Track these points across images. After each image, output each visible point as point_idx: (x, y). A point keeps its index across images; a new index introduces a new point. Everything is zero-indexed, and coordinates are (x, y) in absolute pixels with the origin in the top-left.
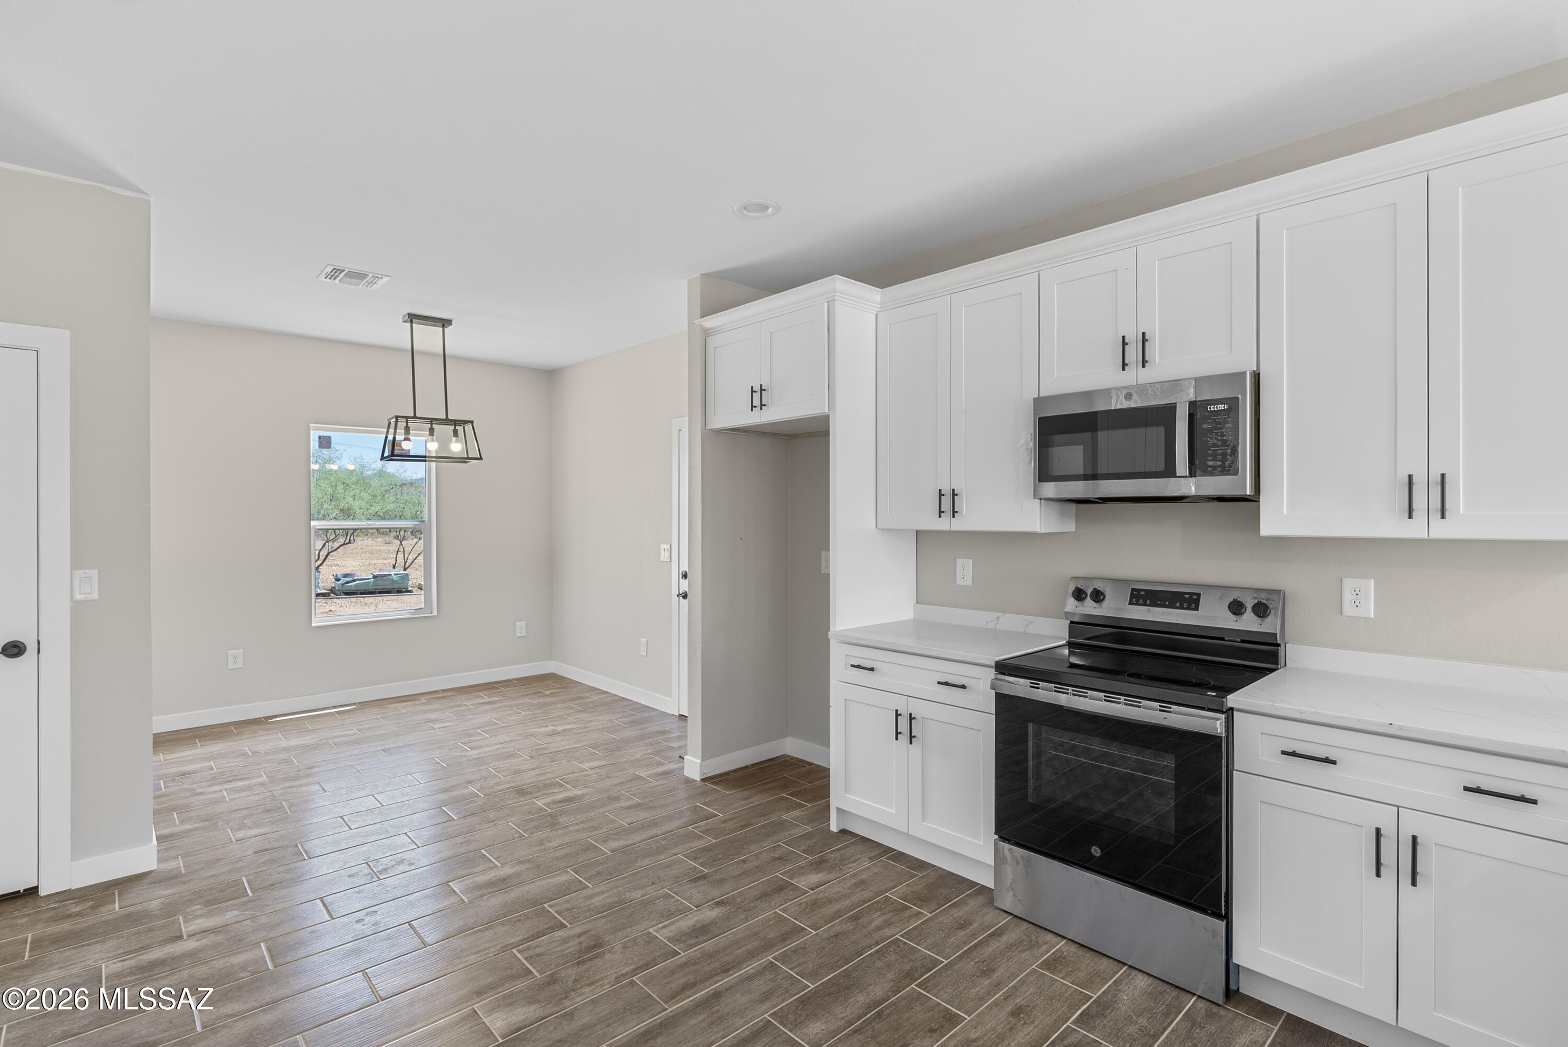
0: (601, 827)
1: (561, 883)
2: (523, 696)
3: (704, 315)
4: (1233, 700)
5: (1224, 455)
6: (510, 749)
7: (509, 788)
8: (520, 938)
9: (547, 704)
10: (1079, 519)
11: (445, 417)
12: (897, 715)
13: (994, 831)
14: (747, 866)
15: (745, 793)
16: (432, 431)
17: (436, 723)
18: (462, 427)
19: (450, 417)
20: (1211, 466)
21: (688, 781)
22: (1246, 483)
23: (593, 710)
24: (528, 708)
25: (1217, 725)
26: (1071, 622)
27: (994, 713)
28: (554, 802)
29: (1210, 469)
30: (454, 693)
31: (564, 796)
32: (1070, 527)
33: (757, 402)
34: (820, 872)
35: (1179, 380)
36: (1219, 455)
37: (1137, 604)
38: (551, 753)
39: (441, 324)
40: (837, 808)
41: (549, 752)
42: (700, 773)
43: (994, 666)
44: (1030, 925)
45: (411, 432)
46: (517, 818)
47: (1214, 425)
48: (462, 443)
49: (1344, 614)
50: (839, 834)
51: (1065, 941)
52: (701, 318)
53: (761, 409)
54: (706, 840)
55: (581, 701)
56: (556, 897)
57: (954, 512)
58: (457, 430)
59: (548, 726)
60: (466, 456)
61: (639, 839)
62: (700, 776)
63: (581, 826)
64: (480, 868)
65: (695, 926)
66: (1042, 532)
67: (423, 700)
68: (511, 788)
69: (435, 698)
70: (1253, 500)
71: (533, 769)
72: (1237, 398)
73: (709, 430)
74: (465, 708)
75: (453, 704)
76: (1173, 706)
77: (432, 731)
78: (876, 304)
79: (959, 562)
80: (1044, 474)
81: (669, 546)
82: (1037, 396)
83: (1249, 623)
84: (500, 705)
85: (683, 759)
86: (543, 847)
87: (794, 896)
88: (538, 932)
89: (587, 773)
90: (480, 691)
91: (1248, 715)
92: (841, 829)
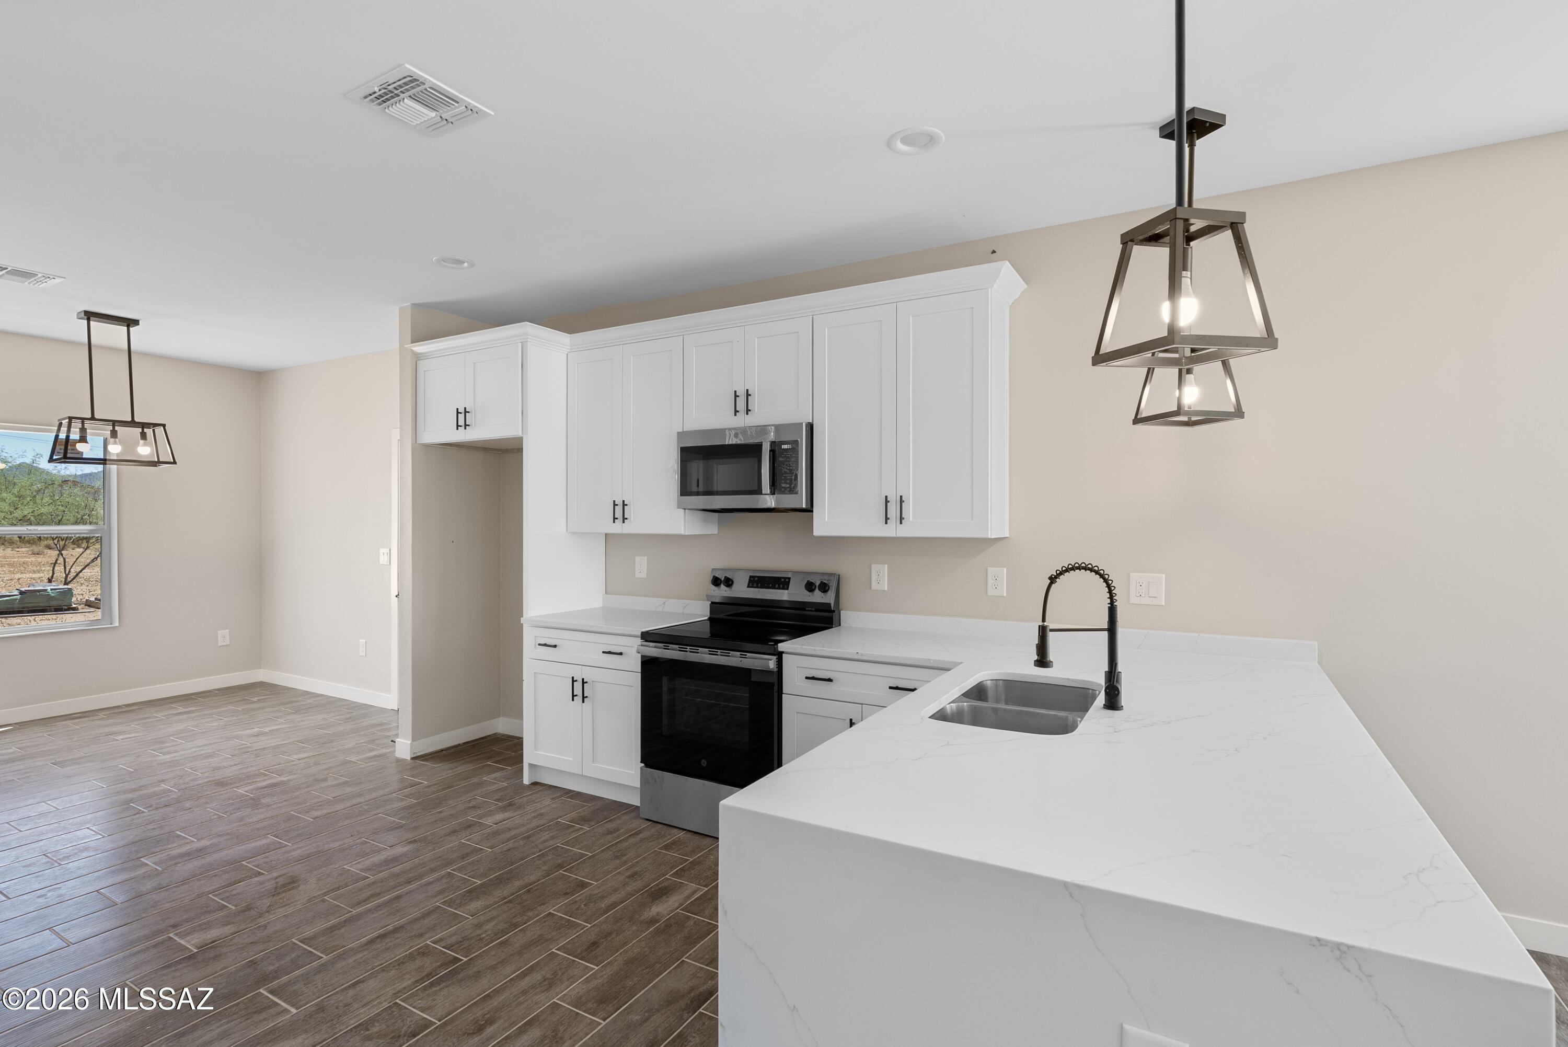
0: (305, 802)
1: (260, 846)
2: (226, 704)
3: (414, 341)
4: (782, 647)
5: (791, 480)
6: (209, 751)
7: (207, 782)
8: (218, 886)
9: (253, 710)
10: (720, 524)
11: (130, 419)
12: (573, 681)
13: (640, 760)
14: (442, 815)
15: (452, 765)
16: (114, 434)
17: (119, 735)
18: (151, 430)
19: (137, 420)
20: (783, 487)
21: (399, 761)
22: (802, 500)
23: (306, 711)
24: (231, 714)
25: (772, 664)
26: (712, 603)
27: (640, 671)
28: (257, 789)
29: (783, 489)
30: (142, 707)
31: (268, 783)
32: (713, 529)
33: (461, 422)
34: (506, 812)
35: (766, 426)
36: (788, 480)
37: (753, 587)
38: (256, 750)
39: (126, 324)
40: (529, 764)
41: (253, 750)
42: (411, 752)
43: (640, 636)
44: (663, 826)
45: (88, 433)
46: (216, 804)
47: (785, 459)
48: (151, 445)
49: (872, 589)
50: (531, 786)
51: (685, 832)
52: (412, 343)
53: (465, 428)
54: (408, 802)
55: (294, 704)
56: (254, 856)
57: (624, 519)
58: (145, 433)
59: (254, 728)
60: (156, 460)
61: (342, 807)
62: (411, 754)
63: (284, 803)
64: (175, 845)
65: (387, 858)
66: (686, 534)
67: (101, 715)
68: (210, 781)
69: (117, 713)
70: (809, 510)
71: (235, 765)
72: (798, 441)
73: (420, 444)
74: (155, 719)
75: (141, 716)
76: (747, 654)
77: (114, 742)
78: (566, 345)
79: (638, 559)
80: (685, 491)
81: (388, 550)
82: (681, 431)
83: (817, 597)
84: (197, 714)
85: (395, 742)
86: (242, 823)
87: (479, 830)
88: (235, 881)
89: (295, 763)
90: (172, 703)
91: (791, 655)
92: (532, 782)
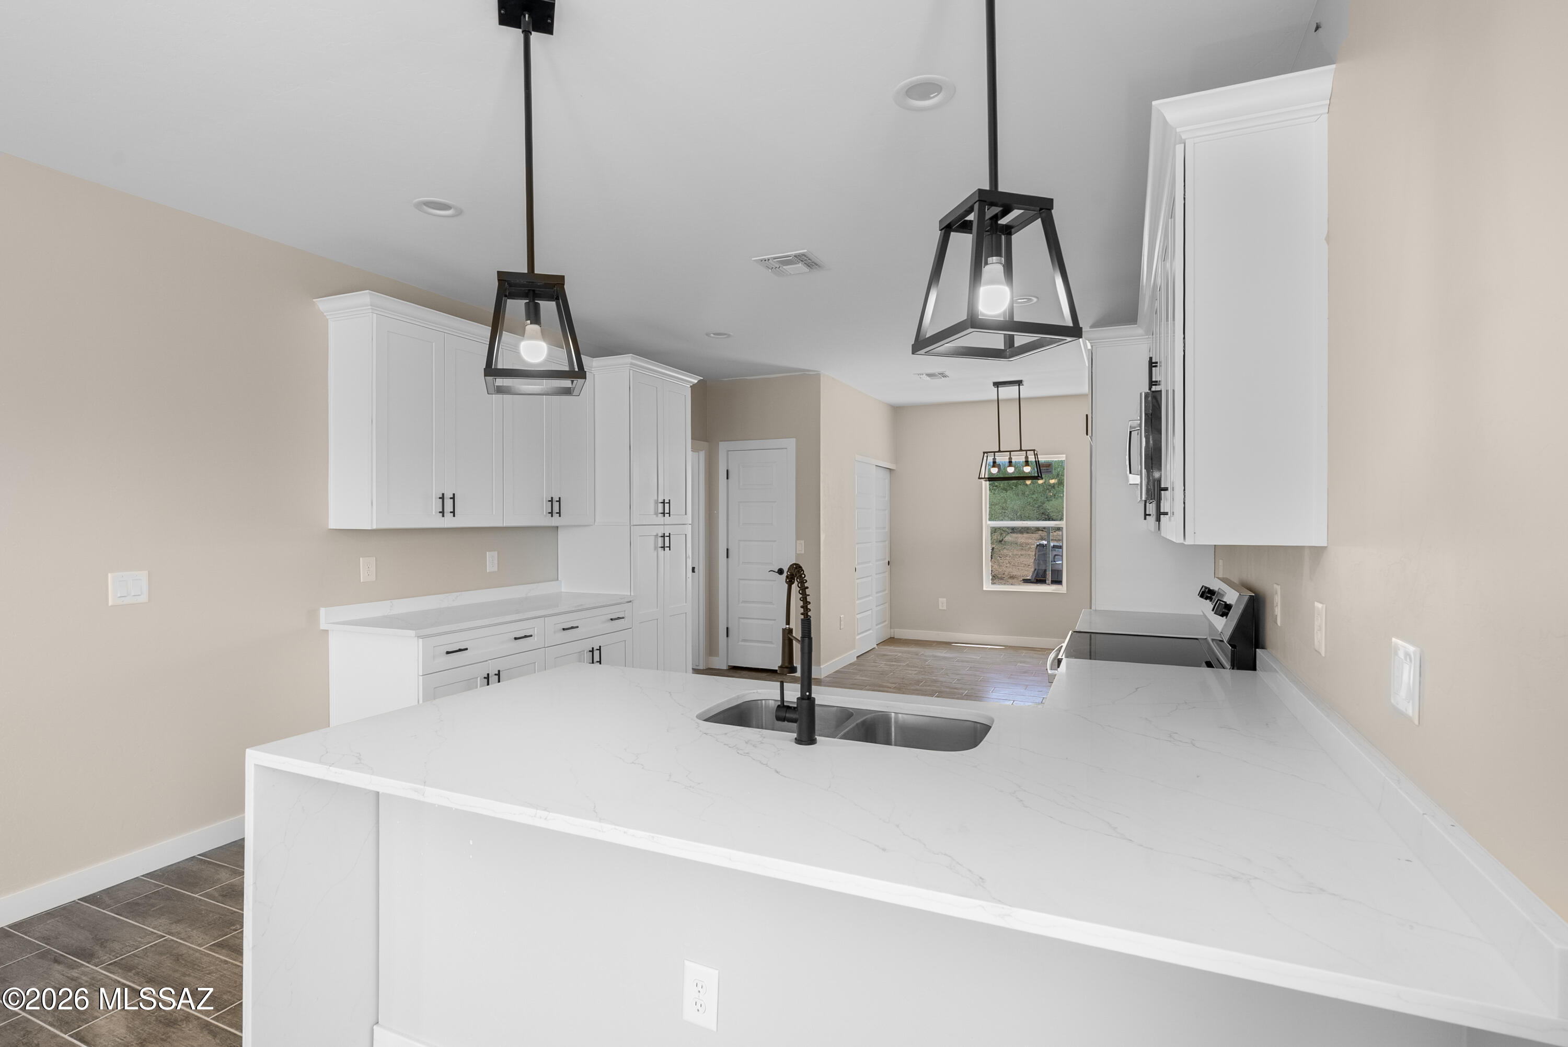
39: (1017, 384)
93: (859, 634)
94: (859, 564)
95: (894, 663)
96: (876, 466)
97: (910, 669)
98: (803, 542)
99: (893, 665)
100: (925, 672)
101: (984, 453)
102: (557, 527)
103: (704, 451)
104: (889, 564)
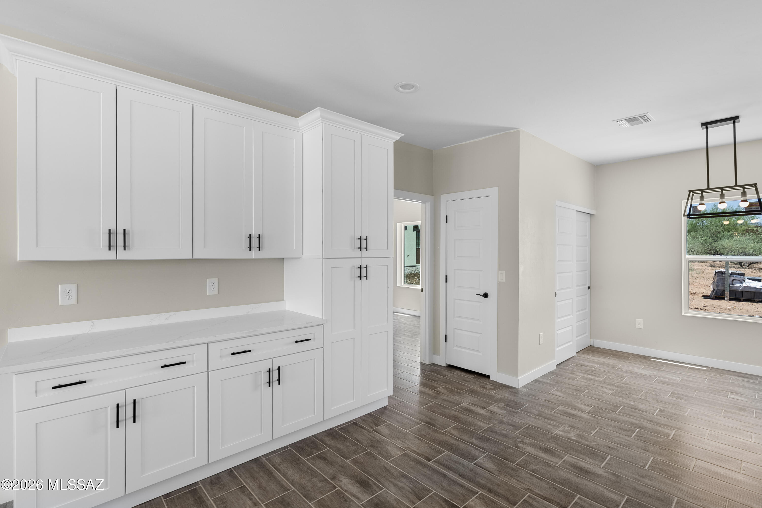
16: (722, 196)
39: (732, 122)
45: (705, 199)
58: (746, 192)
93: (558, 346)
94: (559, 290)
95: (590, 377)
96: (577, 211)
97: (607, 386)
98: (504, 272)
99: (590, 379)
100: (623, 394)
101: (690, 191)
102: (284, 259)
103: (429, 202)
104: (589, 289)
